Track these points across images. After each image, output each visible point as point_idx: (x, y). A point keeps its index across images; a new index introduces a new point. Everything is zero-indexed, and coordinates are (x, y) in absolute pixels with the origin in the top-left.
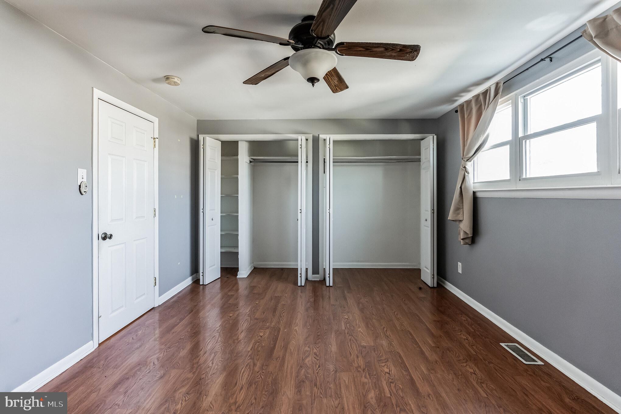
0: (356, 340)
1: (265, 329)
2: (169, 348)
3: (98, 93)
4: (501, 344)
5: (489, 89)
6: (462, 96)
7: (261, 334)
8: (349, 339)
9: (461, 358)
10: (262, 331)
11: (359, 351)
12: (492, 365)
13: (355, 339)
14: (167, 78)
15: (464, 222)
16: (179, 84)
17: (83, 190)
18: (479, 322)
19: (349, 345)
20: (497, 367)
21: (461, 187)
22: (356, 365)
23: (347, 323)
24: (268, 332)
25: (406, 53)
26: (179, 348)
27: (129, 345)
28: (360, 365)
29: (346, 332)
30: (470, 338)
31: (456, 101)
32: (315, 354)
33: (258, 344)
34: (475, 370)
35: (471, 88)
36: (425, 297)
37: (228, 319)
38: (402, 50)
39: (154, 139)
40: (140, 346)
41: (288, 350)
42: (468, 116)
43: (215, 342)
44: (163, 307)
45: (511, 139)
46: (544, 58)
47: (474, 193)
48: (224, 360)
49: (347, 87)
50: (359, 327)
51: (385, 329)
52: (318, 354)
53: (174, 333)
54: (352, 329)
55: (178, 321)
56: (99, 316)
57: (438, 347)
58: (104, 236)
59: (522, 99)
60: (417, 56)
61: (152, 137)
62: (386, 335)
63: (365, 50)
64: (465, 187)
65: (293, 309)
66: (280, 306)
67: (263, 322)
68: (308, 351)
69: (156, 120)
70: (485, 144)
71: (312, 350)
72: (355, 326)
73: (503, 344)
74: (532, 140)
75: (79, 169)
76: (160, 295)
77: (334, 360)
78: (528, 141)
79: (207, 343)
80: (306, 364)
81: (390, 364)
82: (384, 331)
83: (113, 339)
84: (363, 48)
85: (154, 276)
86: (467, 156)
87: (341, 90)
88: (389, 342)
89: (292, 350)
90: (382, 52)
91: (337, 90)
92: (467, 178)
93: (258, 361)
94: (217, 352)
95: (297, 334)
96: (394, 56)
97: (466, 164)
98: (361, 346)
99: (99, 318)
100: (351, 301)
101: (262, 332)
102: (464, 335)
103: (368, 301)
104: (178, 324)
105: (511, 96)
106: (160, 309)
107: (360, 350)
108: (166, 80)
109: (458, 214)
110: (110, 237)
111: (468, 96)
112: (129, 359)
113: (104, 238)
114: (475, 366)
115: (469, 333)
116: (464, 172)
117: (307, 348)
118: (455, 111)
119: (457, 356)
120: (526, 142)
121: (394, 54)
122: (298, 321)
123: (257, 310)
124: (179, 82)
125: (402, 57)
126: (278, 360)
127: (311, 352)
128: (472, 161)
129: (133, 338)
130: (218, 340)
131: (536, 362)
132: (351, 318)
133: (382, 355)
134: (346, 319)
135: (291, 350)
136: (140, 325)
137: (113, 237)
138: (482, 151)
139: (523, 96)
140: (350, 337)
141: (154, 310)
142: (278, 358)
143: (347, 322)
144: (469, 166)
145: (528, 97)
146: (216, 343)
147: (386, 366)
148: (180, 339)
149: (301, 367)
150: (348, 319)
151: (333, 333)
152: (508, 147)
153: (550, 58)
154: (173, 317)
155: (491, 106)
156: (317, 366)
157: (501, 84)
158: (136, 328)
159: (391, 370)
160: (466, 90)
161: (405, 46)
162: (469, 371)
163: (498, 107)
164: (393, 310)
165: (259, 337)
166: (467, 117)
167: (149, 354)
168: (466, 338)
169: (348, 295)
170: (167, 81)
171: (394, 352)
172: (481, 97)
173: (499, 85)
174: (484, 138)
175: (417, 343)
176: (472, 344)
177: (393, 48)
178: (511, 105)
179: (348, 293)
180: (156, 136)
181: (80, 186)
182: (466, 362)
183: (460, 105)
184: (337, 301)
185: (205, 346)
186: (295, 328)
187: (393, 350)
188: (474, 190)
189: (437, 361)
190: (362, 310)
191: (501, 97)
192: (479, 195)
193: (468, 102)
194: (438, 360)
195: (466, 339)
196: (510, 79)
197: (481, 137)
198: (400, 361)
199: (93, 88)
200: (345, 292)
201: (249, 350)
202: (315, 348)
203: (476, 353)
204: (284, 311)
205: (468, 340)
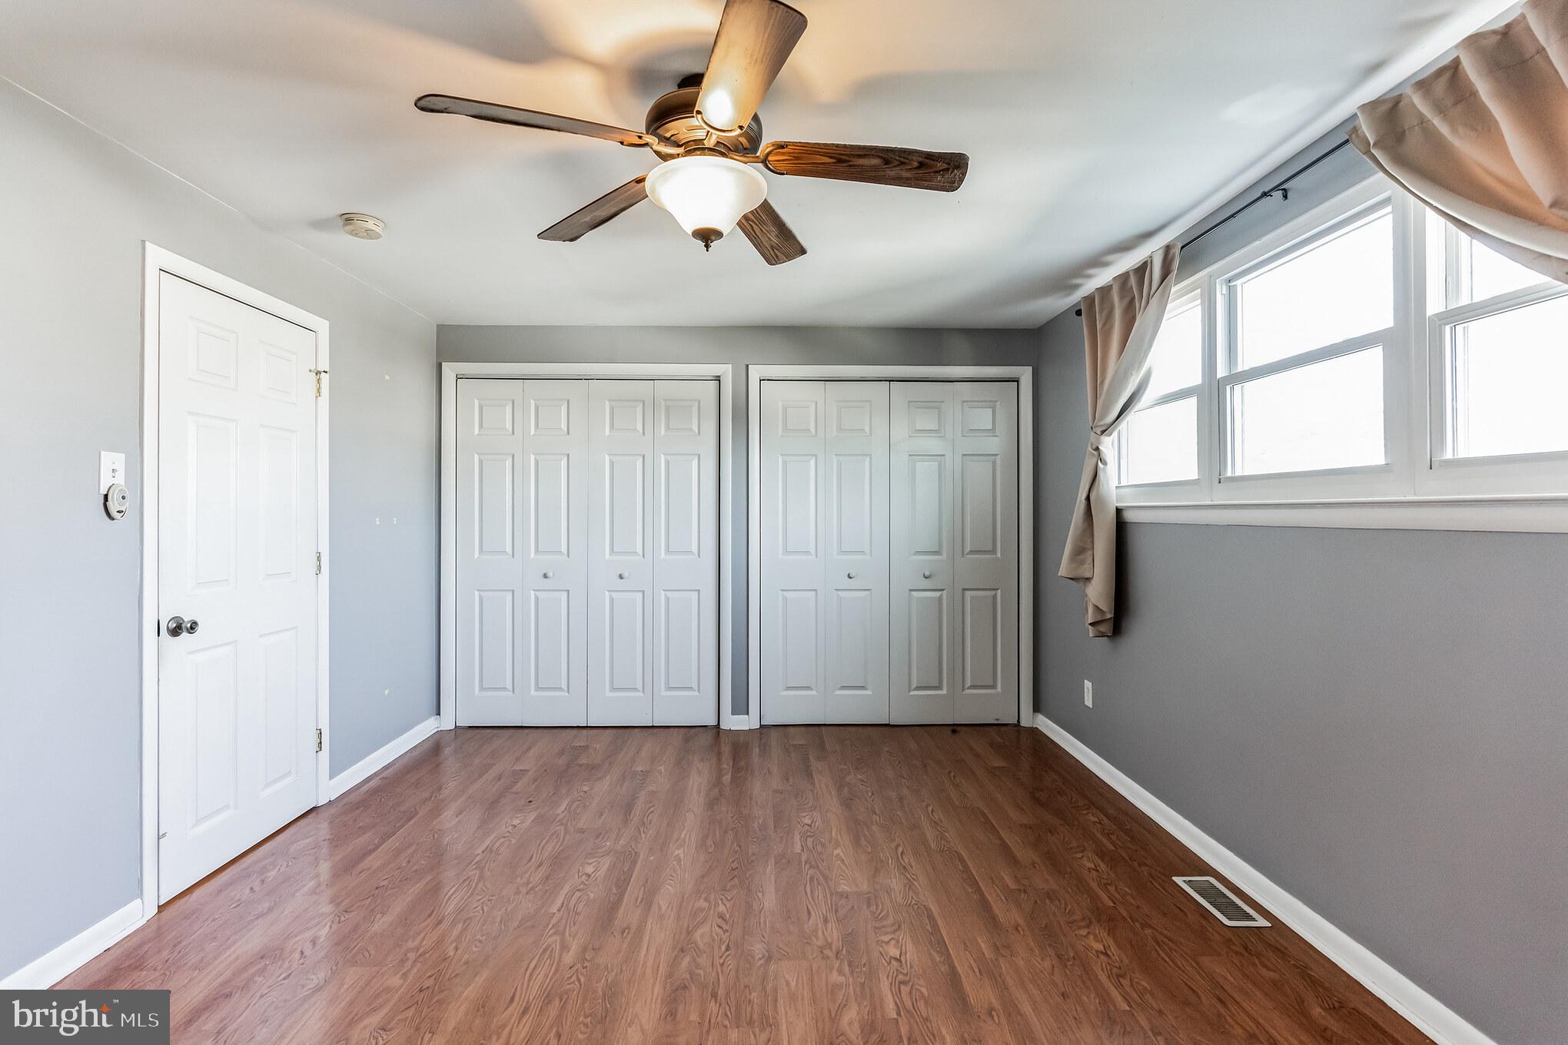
0: (826, 878)
1: (600, 857)
2: (346, 911)
3: (157, 256)
4: (1174, 878)
5: (1149, 262)
6: (1089, 276)
7: (589, 870)
8: (808, 877)
9: (1078, 916)
10: (591, 861)
11: (832, 907)
12: (1148, 931)
13: (823, 876)
14: (348, 220)
15: (1094, 581)
16: (378, 236)
17: (113, 507)
18: (1128, 827)
19: (808, 890)
20: (1160, 938)
21: (1088, 498)
22: (820, 943)
23: (810, 836)
24: (606, 863)
25: (936, 172)
26: (372, 911)
27: (238, 908)
28: (829, 940)
29: (804, 858)
30: (1103, 866)
31: (1077, 287)
32: (721, 916)
33: (578, 894)
34: (1106, 945)
35: (1110, 258)
36: (1005, 767)
37: (509, 832)
38: (924, 165)
39: (318, 373)
40: (270, 910)
41: (655, 908)
42: (1104, 325)
43: (468, 894)
44: (340, 805)
45: (1200, 382)
46: (1269, 189)
47: (1119, 511)
48: (486, 940)
49: (803, 251)
50: (837, 845)
51: (900, 849)
52: (728, 916)
53: (362, 872)
54: (820, 849)
55: (376, 842)
56: (161, 834)
57: (1025, 892)
58: (175, 625)
59: (1224, 287)
60: (961, 181)
61: (312, 369)
62: (901, 864)
63: (834, 163)
64: (1098, 497)
65: (675, 803)
66: (642, 796)
67: (597, 837)
68: (702, 910)
69: (322, 326)
70: (1142, 395)
71: (715, 906)
72: (826, 844)
73: (1178, 880)
74: (1249, 386)
75: (102, 453)
76: (332, 775)
77: (768, 930)
78: (1238, 388)
79: (447, 897)
80: (695, 943)
81: (905, 937)
82: (897, 853)
83: (197, 894)
84: (831, 157)
85: (317, 725)
86: (1101, 423)
87: (789, 257)
88: (906, 881)
89: (664, 908)
90: (875, 168)
91: (777, 257)
92: (1101, 474)
93: (574, 938)
94: (470, 918)
95: (680, 868)
96: (908, 179)
97: (1099, 442)
98: (837, 893)
99: (159, 839)
100: (823, 782)
101: (591, 863)
102: (1089, 861)
103: (865, 780)
104: (374, 850)
105: (1199, 279)
106: (333, 810)
107: (834, 904)
108: (345, 225)
109: (1082, 562)
110: (192, 628)
111: (1103, 277)
112: (239, 943)
113: (175, 632)
114: (1109, 935)
115: (1101, 854)
116: (1095, 460)
117: (703, 904)
118: (1076, 313)
119: (1067, 911)
120: (1232, 389)
121: (906, 174)
122: (686, 835)
123: (585, 807)
124: (378, 230)
125: (926, 181)
126: (625, 935)
127: (712, 912)
128: (1115, 434)
129: (252, 889)
130: (476, 887)
131: (1254, 920)
132: (819, 822)
133: (887, 916)
134: (807, 827)
135: (660, 908)
136: (273, 854)
137: (199, 629)
138: (1137, 408)
139: (1225, 280)
140: (812, 872)
141: (317, 813)
142: (627, 931)
143: (809, 834)
144: (1107, 445)
145: (1238, 282)
146: (472, 894)
147: (893, 942)
148: (377, 888)
149: (682, 950)
150: (810, 826)
151: (769, 863)
152: (1193, 401)
153: (1282, 189)
154: (363, 830)
155: (1154, 301)
156: (723, 948)
157: (1177, 250)
158: (263, 863)
159: (904, 951)
160: (1097, 261)
161: (932, 156)
162: (1092, 948)
163: (1169, 306)
164: (924, 801)
165: (584, 877)
166: (1102, 329)
167: (289, 932)
168: (1093, 866)
169: (816, 765)
170: (348, 228)
171: (916, 907)
172: (1133, 281)
173: (1172, 251)
174: (1139, 378)
175: (974, 884)
176: (1106, 882)
177: (902, 160)
178: (1199, 301)
179: (818, 759)
180: (324, 365)
181: (106, 497)
182: (1088, 926)
183: (1085, 298)
184: (787, 780)
185: (441, 904)
186: (677, 852)
187: (914, 902)
188: (1120, 505)
189: (1018, 925)
190: (847, 803)
191: (1178, 281)
192: (1130, 516)
193: (1105, 291)
194: (1021, 921)
195: (1093, 869)
196: (1199, 237)
197: (1133, 377)
198: (929, 928)
199: (143, 242)
200: (811, 758)
201: (555, 911)
202: (721, 900)
203: (1115, 904)
204: (652, 809)
205: (1097, 871)
